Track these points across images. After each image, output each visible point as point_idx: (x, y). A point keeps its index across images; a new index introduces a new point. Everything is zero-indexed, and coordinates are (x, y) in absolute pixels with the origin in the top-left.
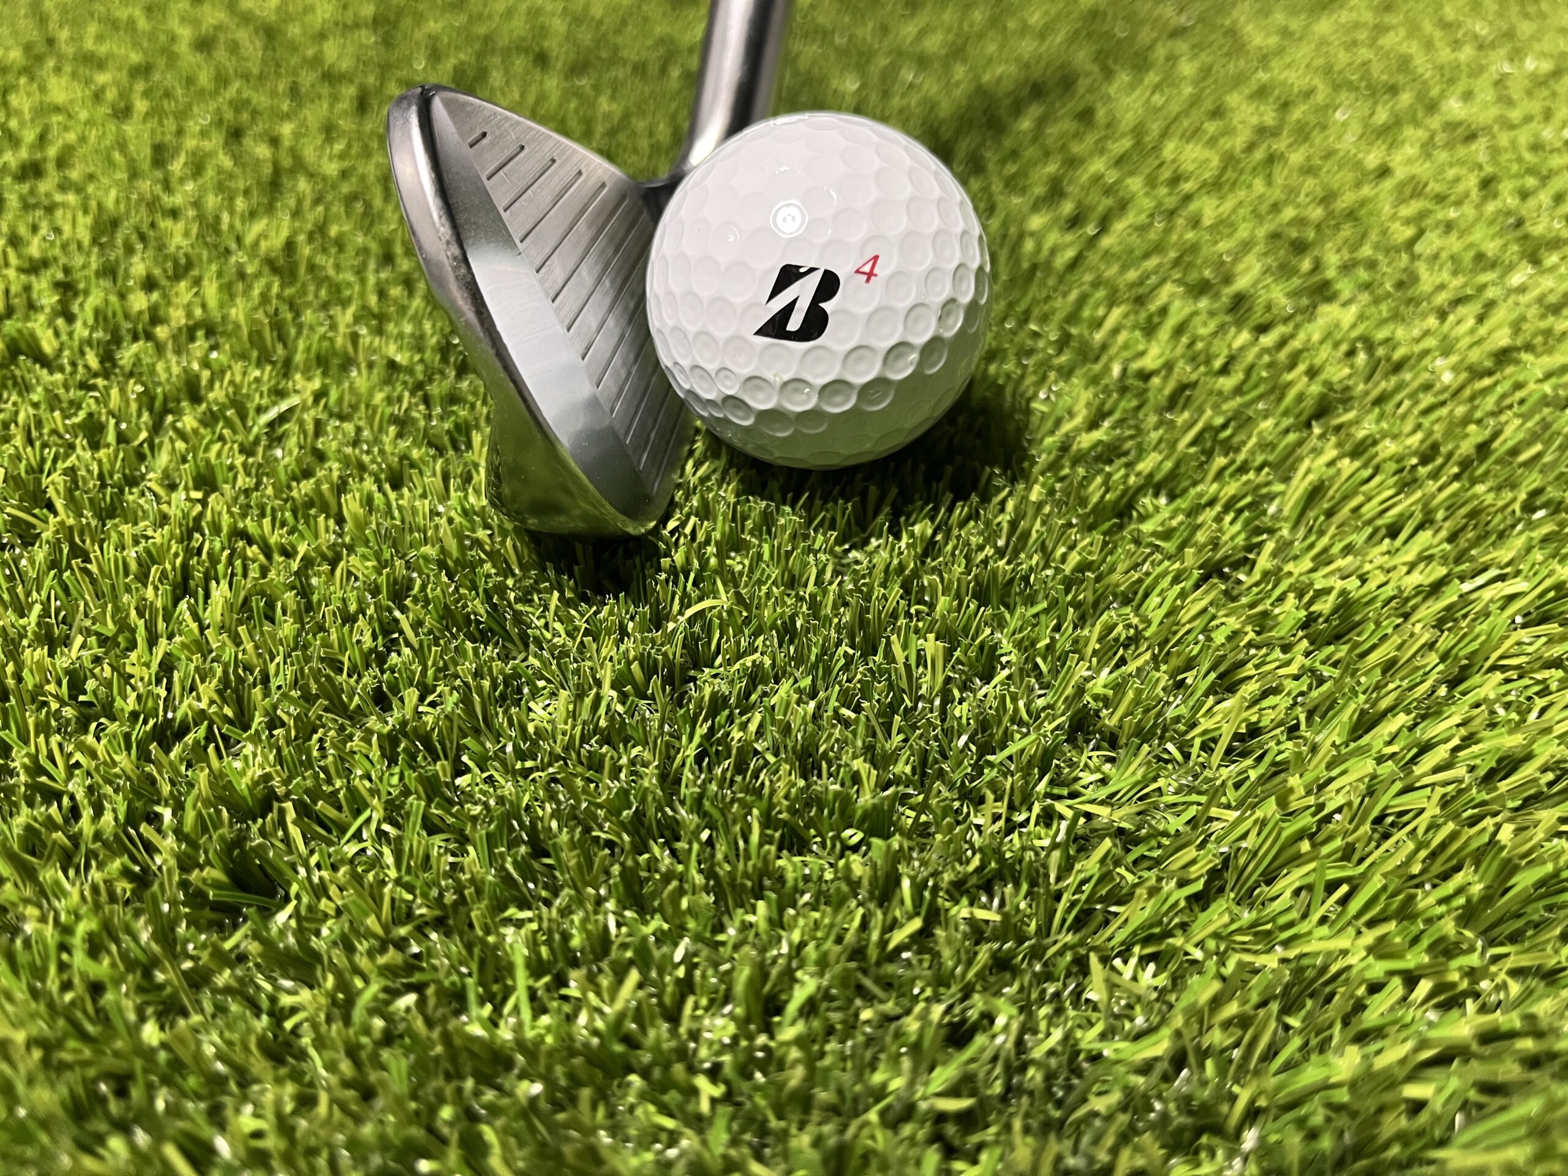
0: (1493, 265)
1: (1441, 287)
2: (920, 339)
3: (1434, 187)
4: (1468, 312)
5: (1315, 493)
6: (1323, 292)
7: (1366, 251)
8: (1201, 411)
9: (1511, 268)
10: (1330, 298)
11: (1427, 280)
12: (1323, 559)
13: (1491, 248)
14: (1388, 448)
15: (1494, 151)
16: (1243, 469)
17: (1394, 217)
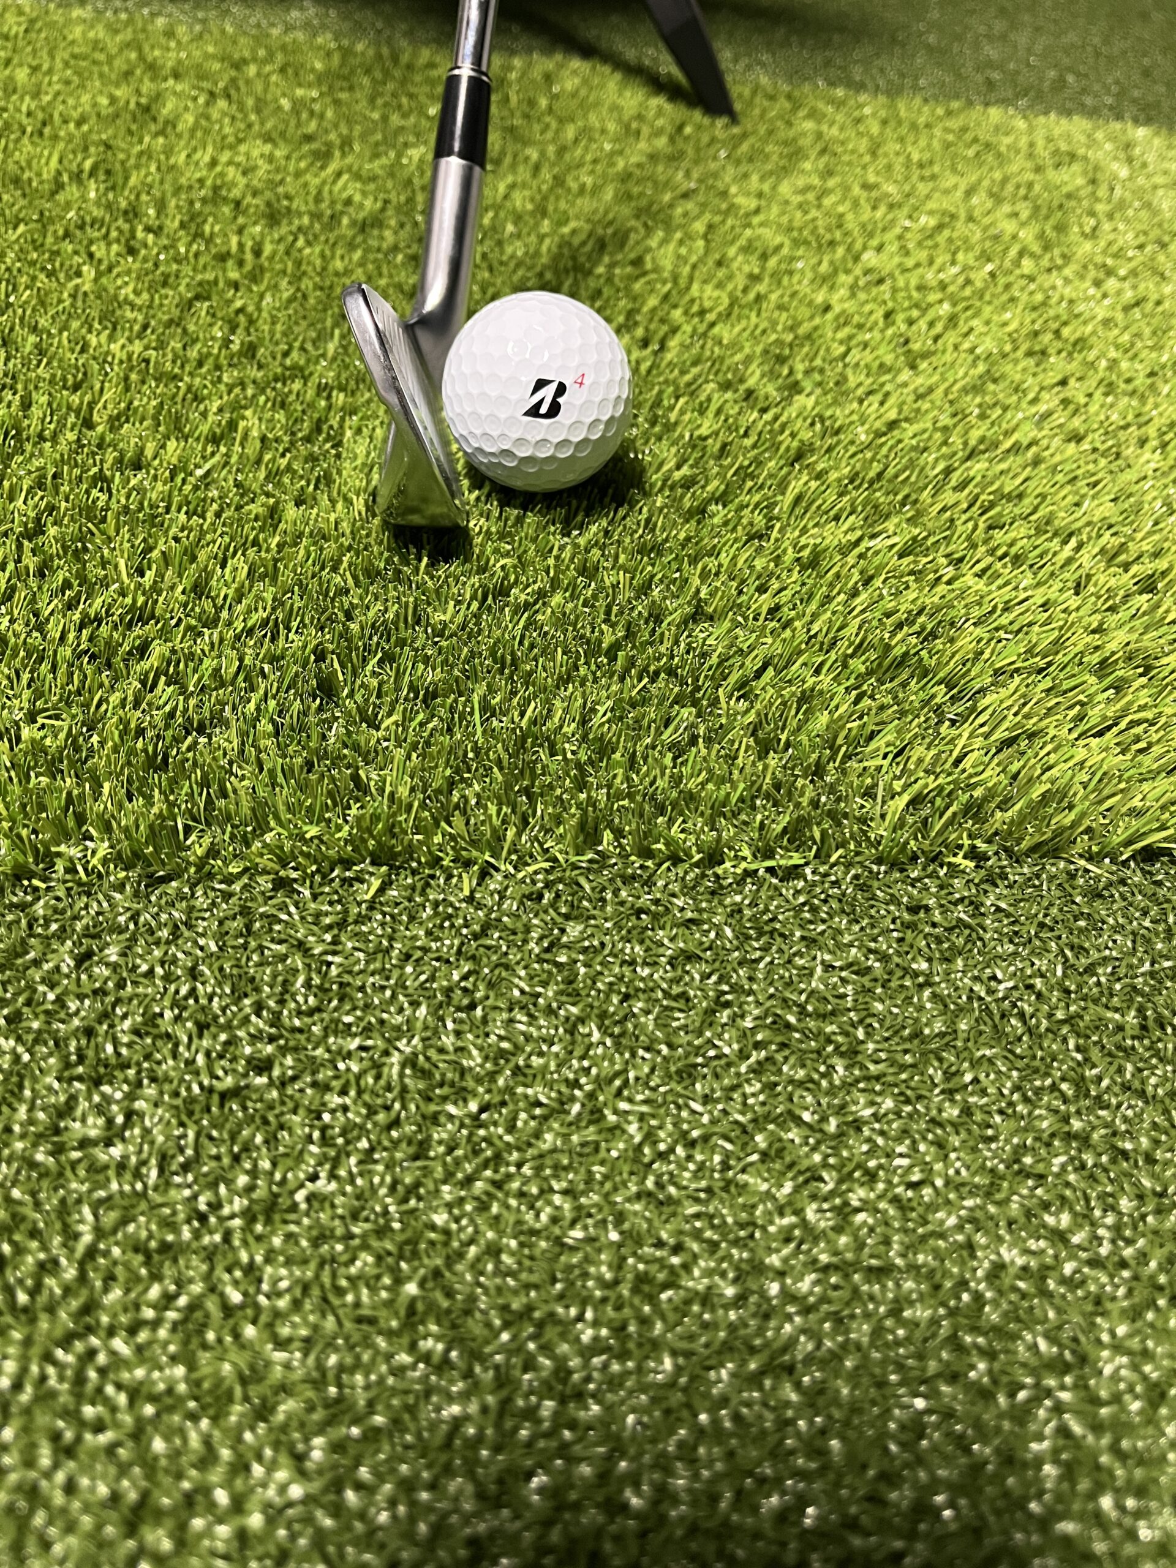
0: (889, 370)
1: (860, 384)
2: (605, 418)
3: (856, 319)
4: (875, 399)
5: (798, 499)
6: (795, 388)
7: (818, 362)
8: (736, 457)
9: (899, 371)
10: (800, 392)
11: (852, 381)
12: (804, 531)
13: (889, 359)
14: (833, 476)
15: (894, 290)
16: (761, 487)
17: (833, 340)
